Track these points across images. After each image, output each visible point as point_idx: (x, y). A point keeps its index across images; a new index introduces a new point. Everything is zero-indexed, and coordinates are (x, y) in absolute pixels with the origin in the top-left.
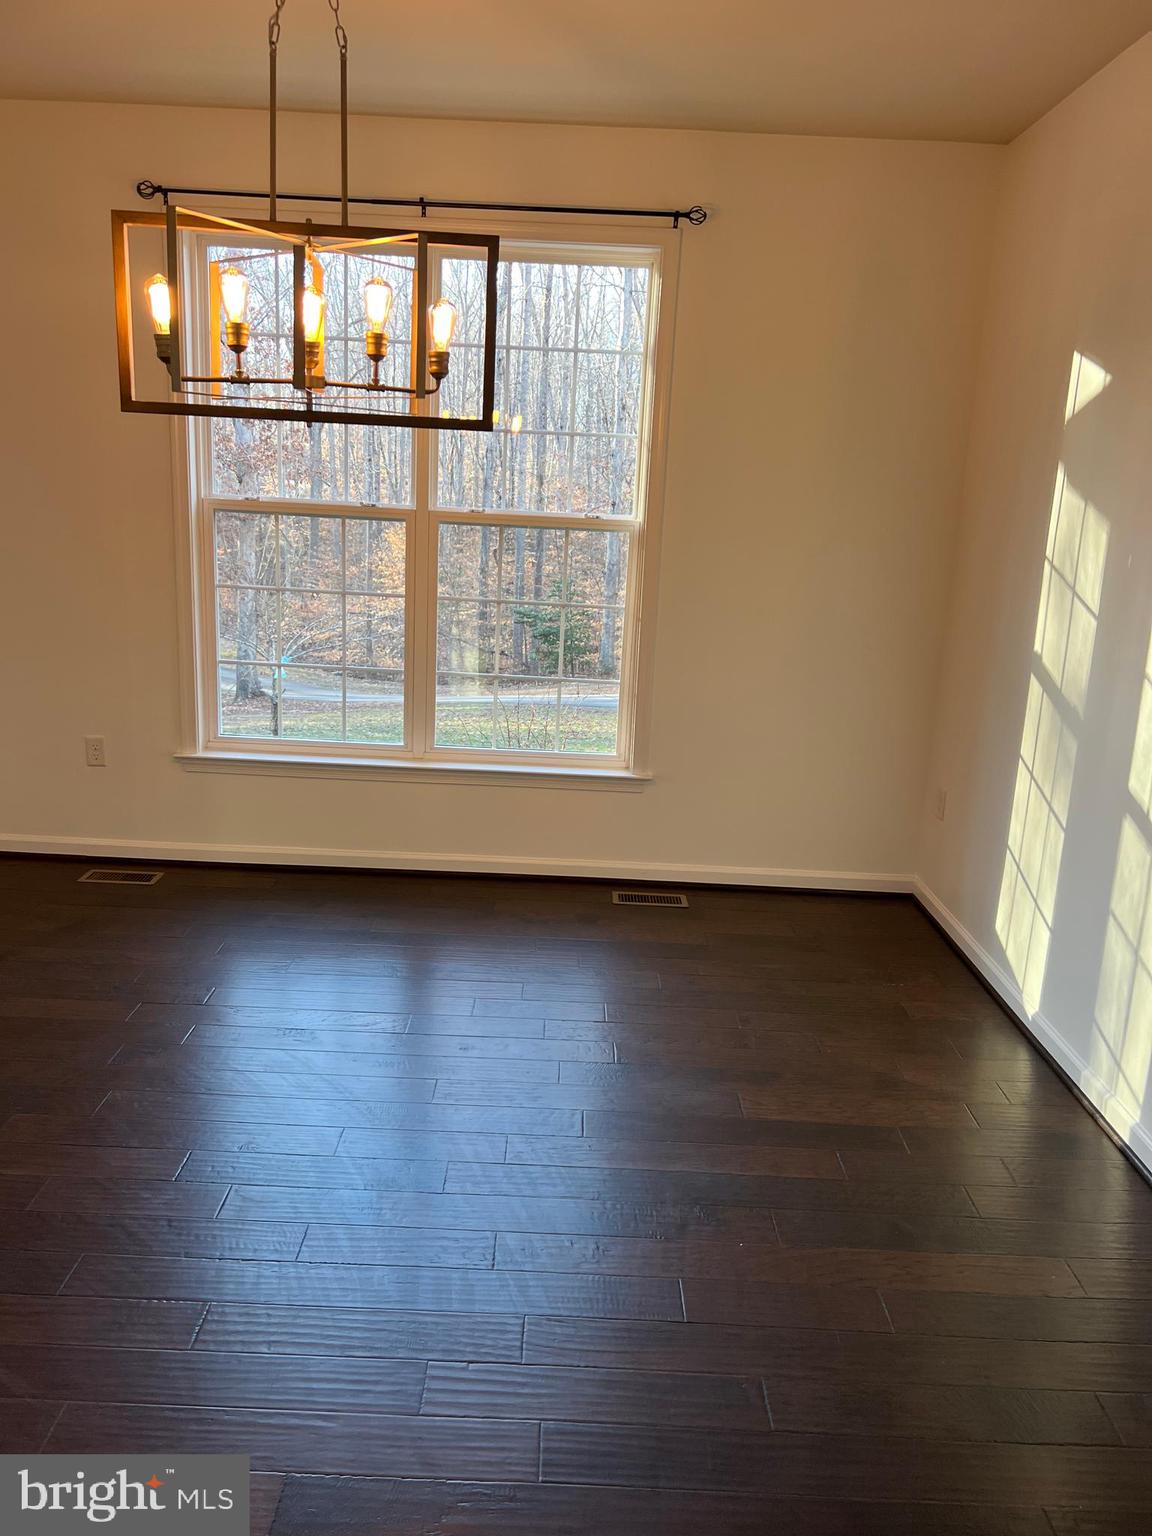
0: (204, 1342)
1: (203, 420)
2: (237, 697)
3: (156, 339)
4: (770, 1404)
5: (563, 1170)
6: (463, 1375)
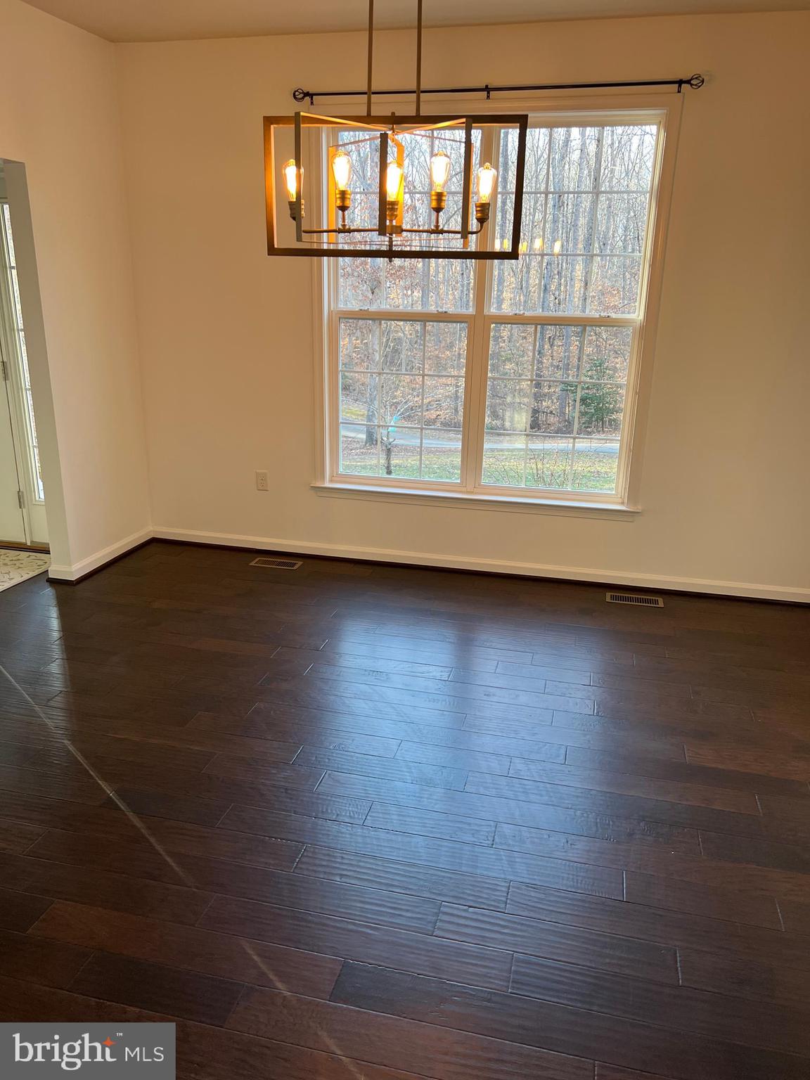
0: (301, 868)
1: (334, 260)
2: (366, 443)
3: (290, 205)
4: (680, 967)
5: (548, 786)
6: (464, 914)
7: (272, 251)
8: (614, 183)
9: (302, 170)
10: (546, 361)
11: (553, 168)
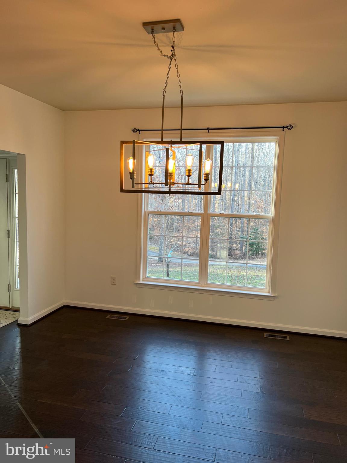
1: (147, 195)
2: (158, 261)
3: (130, 174)
5: (240, 429)
7: (122, 190)
8: (260, 159)
9: (135, 161)
10: (234, 228)
11: (235, 154)
